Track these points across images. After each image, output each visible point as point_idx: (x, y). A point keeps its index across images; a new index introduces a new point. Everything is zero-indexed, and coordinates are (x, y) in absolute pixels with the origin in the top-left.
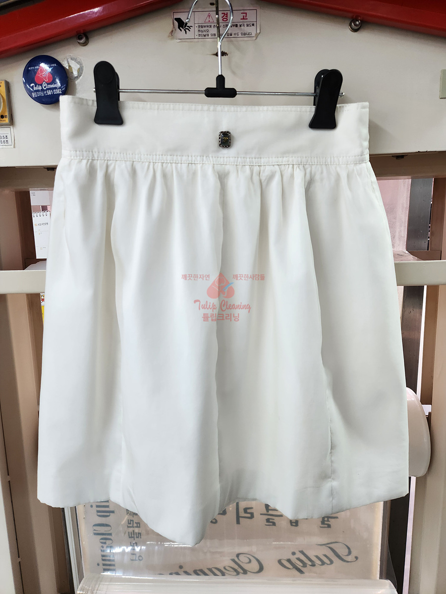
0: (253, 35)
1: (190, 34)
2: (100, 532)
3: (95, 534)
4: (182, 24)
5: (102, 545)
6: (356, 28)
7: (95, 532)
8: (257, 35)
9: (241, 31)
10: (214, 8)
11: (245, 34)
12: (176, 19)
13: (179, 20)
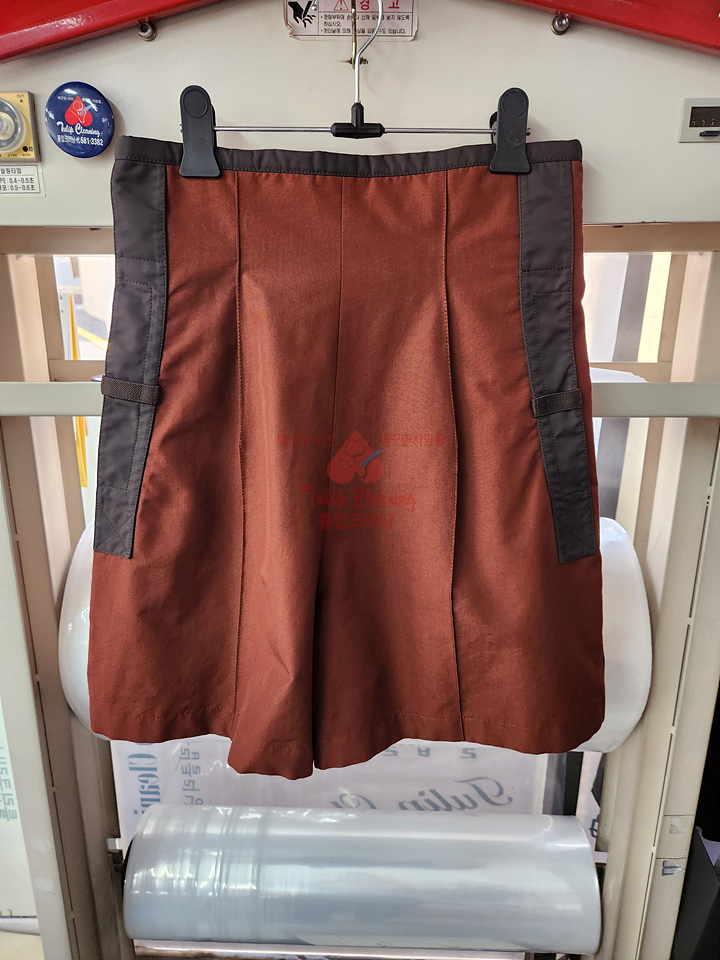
0: (408, 33)
1: (312, 28)
2: (139, 766)
4: (299, 12)
6: (561, 29)
9: (388, 25)
11: (395, 31)
12: (291, 4)
13: (295, 6)
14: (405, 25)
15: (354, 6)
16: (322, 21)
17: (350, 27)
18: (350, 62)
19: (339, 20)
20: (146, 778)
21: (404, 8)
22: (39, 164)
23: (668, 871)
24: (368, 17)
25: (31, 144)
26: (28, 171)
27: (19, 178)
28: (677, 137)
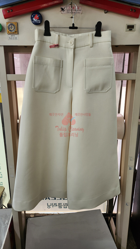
0: (81, 13)
10: (71, 6)
11: (78, 13)
13: (62, 8)
15: (72, 8)
16: (66, 11)
17: (71, 12)
18: (71, 18)
19: (70, 11)
21: (80, 9)
22: (18, 35)
23: (130, 169)
24: (74, 10)
25: (17, 31)
26: (16, 36)
27: (14, 37)
28: (125, 30)
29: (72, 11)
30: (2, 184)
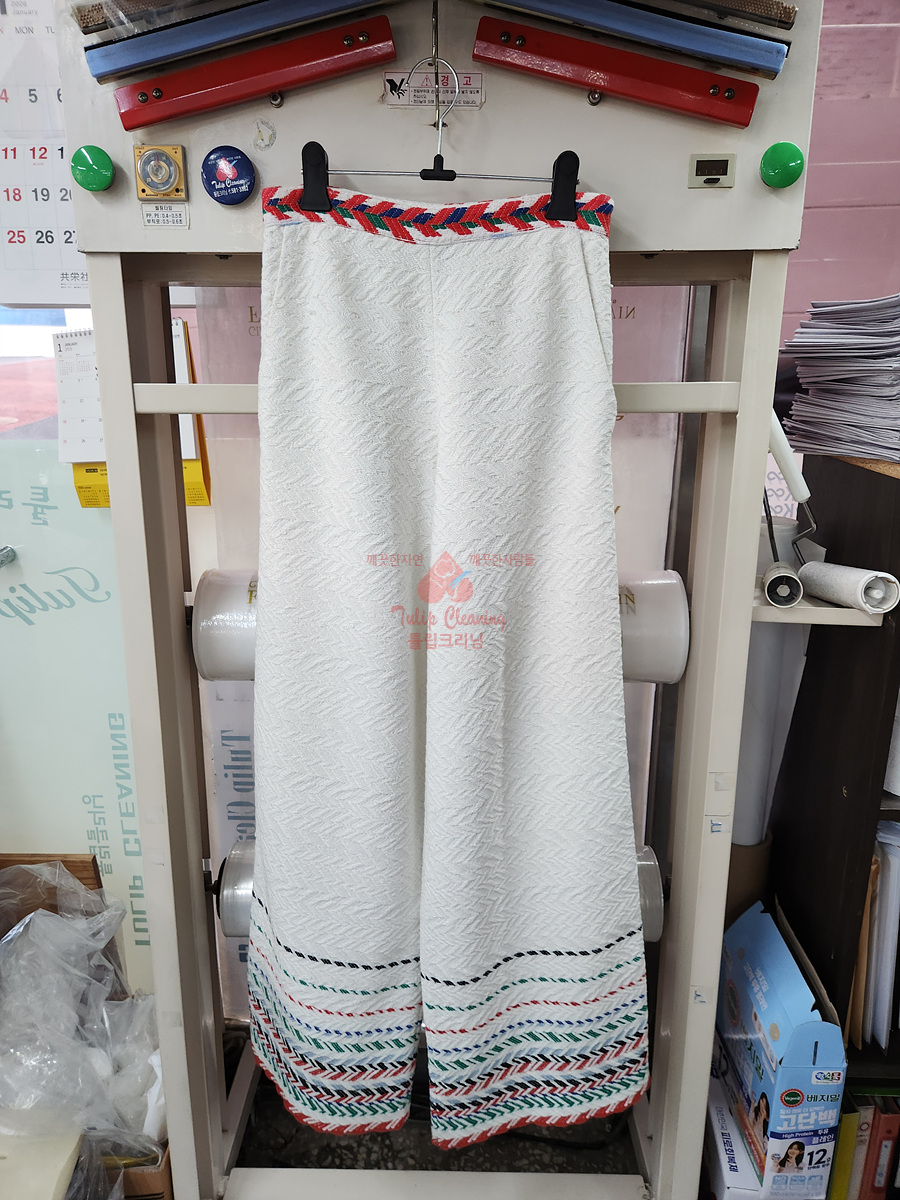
0: (478, 103)
1: (404, 100)
2: (235, 815)
3: (230, 818)
4: (394, 87)
5: (240, 834)
6: (594, 101)
7: (230, 814)
8: (482, 104)
9: (463, 98)
10: (432, 69)
11: (468, 102)
12: (388, 80)
13: (391, 82)
14: (476, 98)
15: (437, 83)
16: (412, 94)
17: (434, 99)
18: (435, 125)
19: (426, 93)
20: (244, 828)
21: (475, 83)
22: (187, 203)
24: (447, 92)
25: (182, 186)
26: (178, 209)
27: (170, 213)
28: (686, 184)
29: (437, 96)
30: (138, 883)
